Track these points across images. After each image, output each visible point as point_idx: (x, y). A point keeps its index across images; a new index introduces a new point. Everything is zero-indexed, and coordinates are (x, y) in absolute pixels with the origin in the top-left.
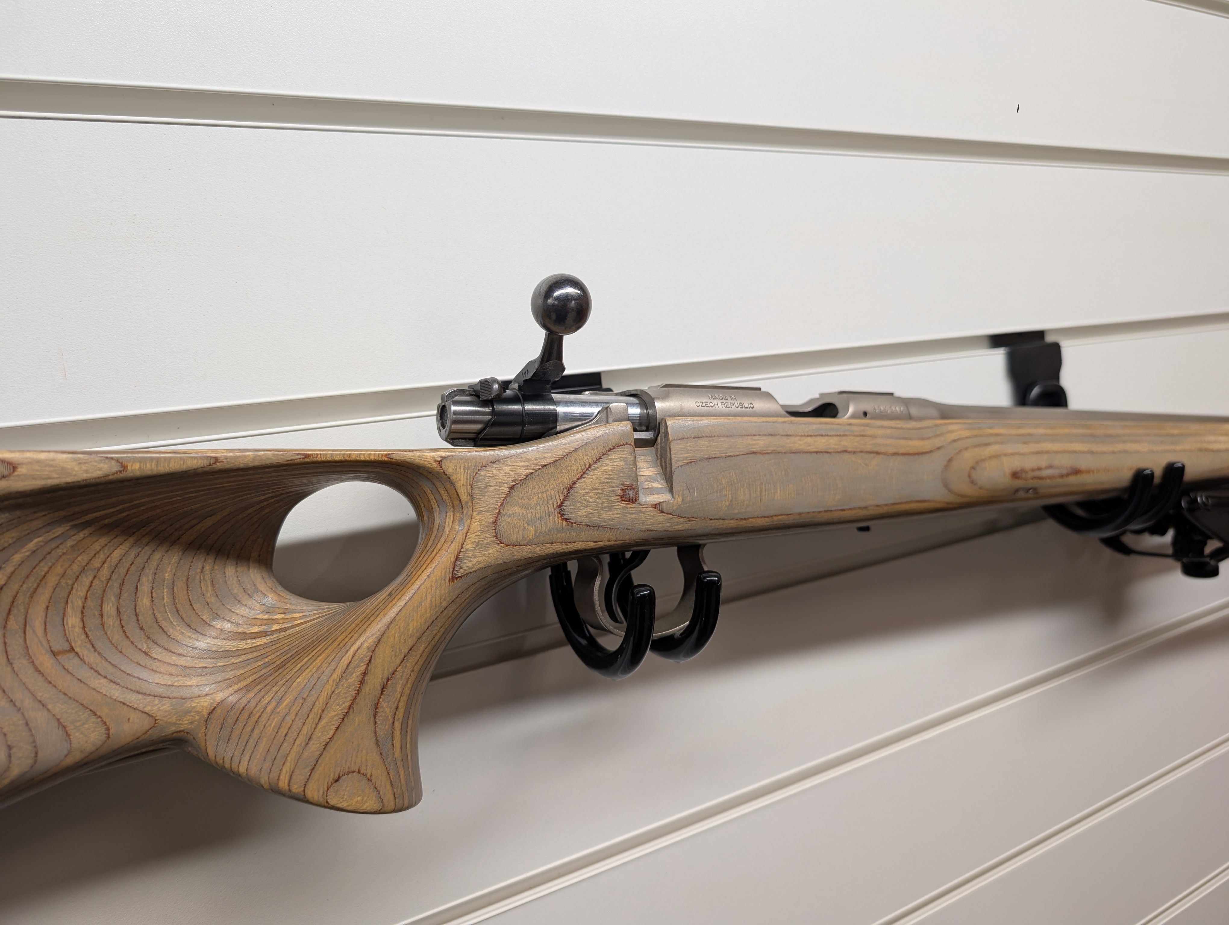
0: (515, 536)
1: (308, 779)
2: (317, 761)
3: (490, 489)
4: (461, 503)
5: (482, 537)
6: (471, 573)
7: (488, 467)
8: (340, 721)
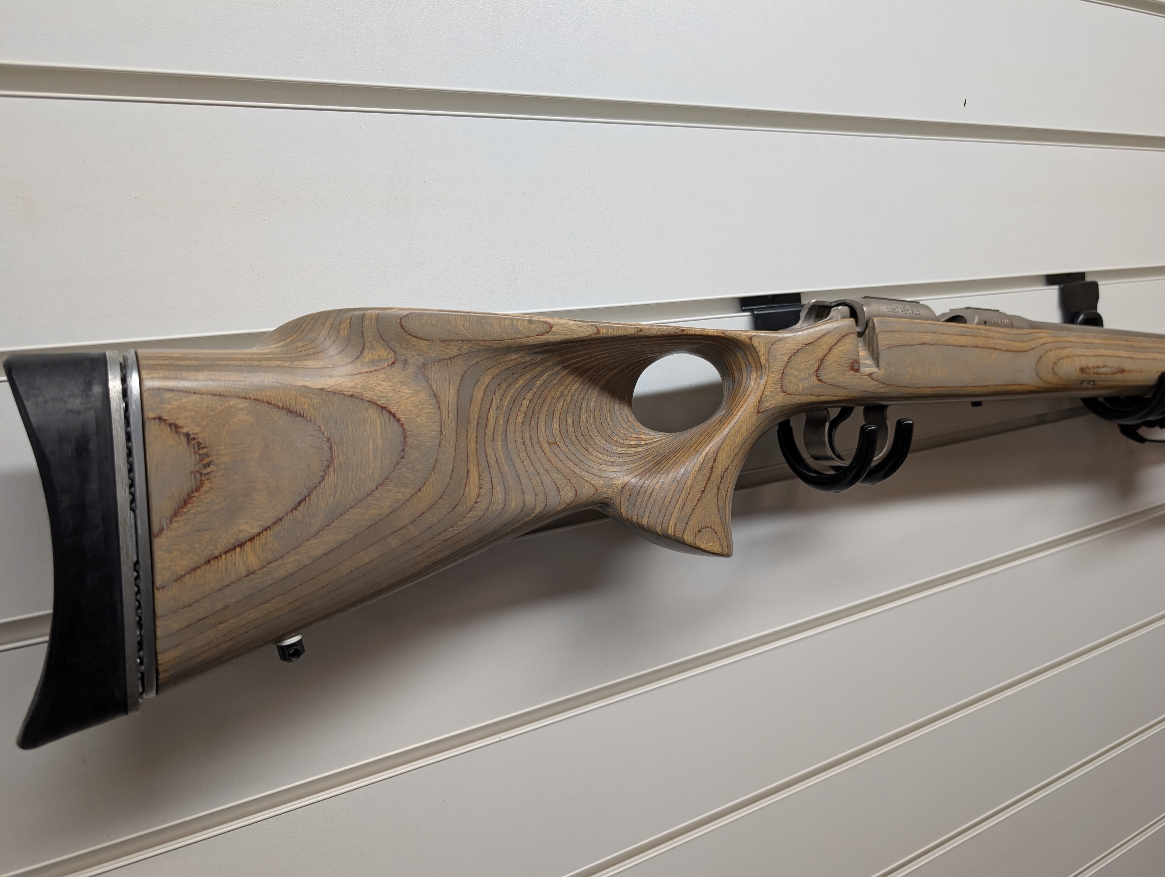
0: (792, 389)
1: (685, 529)
2: (689, 519)
3: (778, 357)
4: (761, 366)
5: (774, 387)
6: (767, 410)
7: (777, 343)
8: (700, 495)
